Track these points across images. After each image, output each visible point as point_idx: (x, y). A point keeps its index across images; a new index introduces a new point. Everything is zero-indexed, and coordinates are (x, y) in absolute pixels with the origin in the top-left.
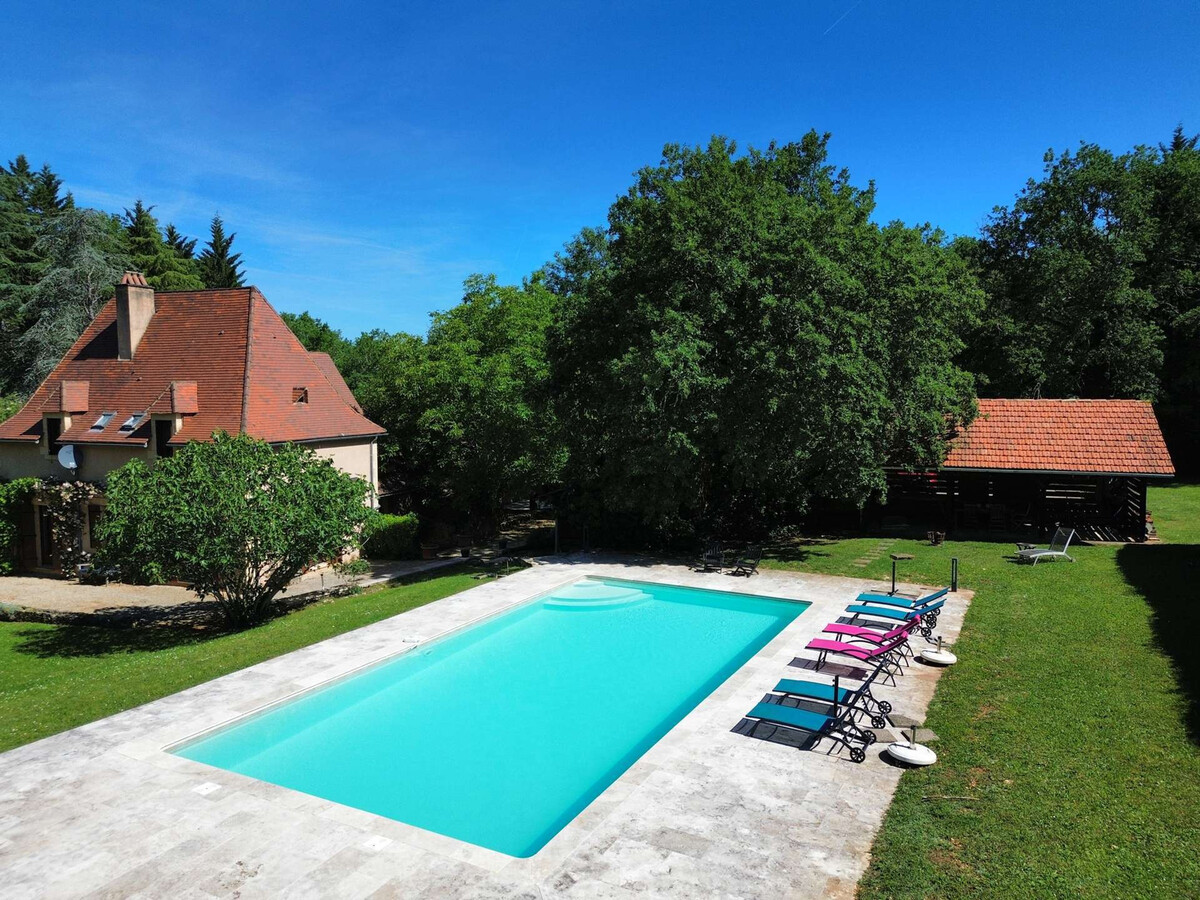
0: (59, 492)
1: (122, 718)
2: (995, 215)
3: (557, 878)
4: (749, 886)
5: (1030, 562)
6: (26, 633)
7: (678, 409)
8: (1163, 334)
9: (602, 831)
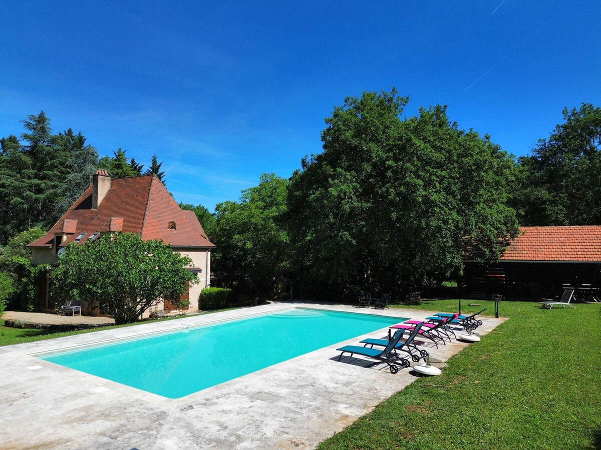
2: (539, 144)
3: (185, 406)
4: (292, 415)
7: (346, 221)
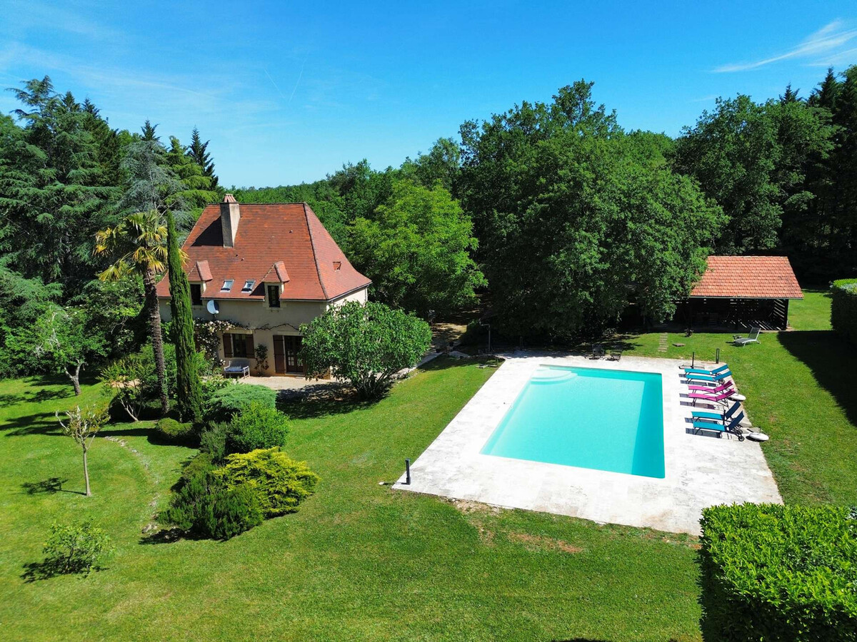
0: (206, 327)
2: (683, 131)
3: (680, 482)
4: (741, 481)
5: (741, 345)
7: (582, 279)
8: (783, 210)
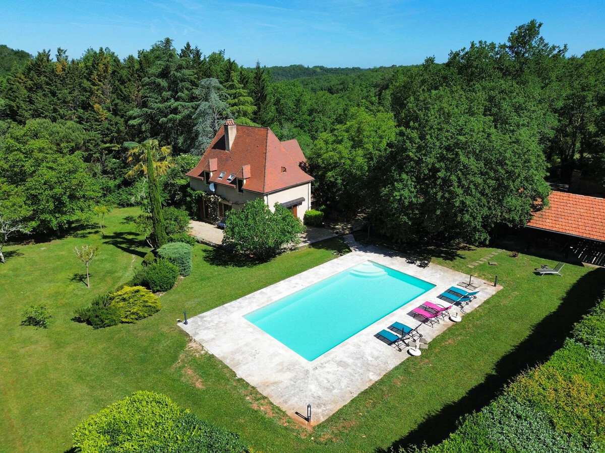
0: (210, 198)
1: (233, 303)
3: (314, 367)
6: (205, 251)
9: (328, 359)
